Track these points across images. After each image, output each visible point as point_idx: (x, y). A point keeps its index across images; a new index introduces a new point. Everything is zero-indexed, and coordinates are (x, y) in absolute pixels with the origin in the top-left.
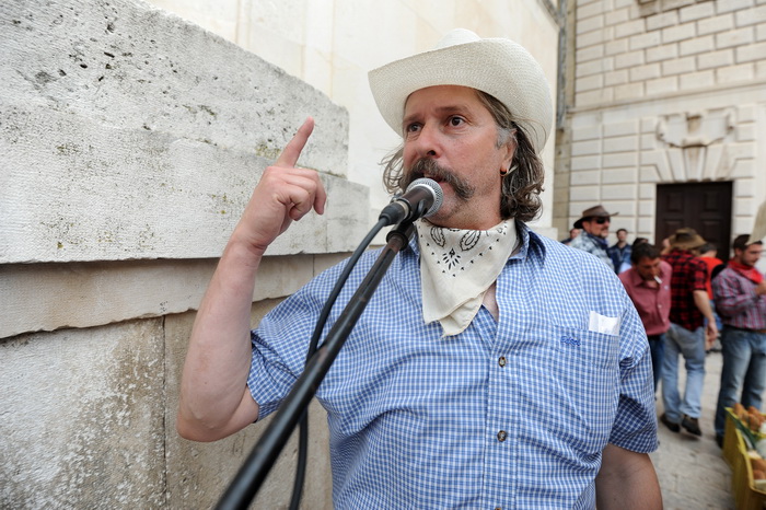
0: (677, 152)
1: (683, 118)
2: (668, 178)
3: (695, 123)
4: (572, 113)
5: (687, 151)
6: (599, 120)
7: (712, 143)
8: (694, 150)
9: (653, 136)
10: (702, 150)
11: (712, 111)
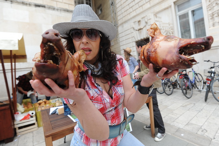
0: (137, 31)
1: (137, 22)
2: (137, 40)
3: (140, 22)
4: (118, 26)
5: (139, 31)
6: (123, 27)
7: (143, 28)
8: (140, 30)
9: (132, 29)
10: (142, 30)
11: (142, 18)
